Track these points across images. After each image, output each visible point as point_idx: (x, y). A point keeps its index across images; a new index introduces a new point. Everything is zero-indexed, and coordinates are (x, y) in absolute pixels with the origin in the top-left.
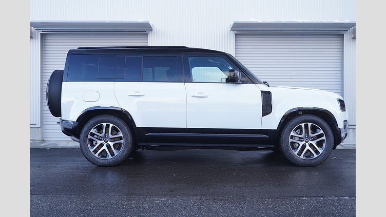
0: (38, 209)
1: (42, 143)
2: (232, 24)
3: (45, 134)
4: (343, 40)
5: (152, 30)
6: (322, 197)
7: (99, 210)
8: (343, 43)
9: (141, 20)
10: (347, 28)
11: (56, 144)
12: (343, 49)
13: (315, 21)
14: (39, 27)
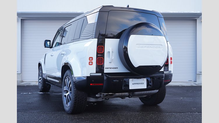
0: (22, 119)
1: (22, 83)
3: (23, 77)
8: (196, 24)
9: (79, 11)
10: (199, 16)
11: (30, 83)
12: (196, 28)
14: (20, 16)
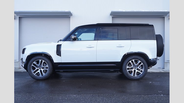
1: (19, 69)
2: (111, 12)
4: (164, 20)
5: (72, 15)
6: (150, 95)
7: (44, 100)
9: (67, 10)
10: (166, 14)
12: (164, 24)
13: (150, 11)
14: (18, 14)
